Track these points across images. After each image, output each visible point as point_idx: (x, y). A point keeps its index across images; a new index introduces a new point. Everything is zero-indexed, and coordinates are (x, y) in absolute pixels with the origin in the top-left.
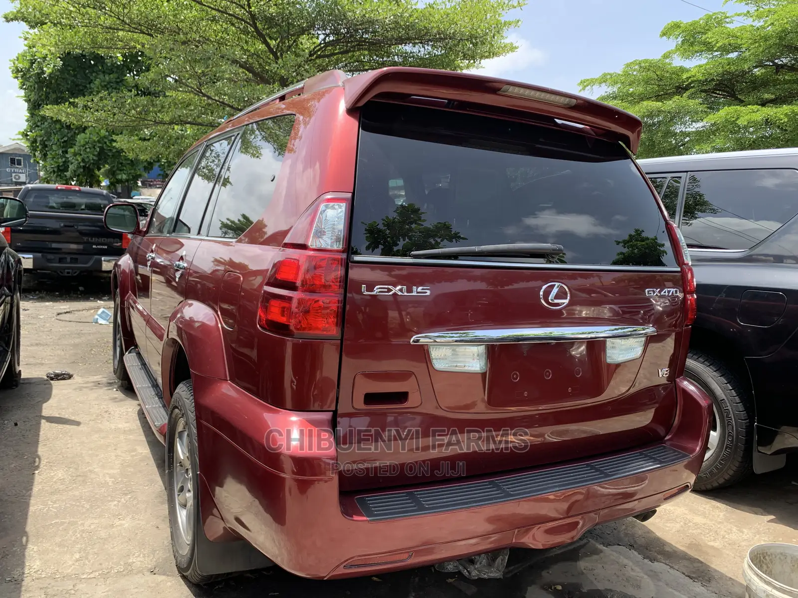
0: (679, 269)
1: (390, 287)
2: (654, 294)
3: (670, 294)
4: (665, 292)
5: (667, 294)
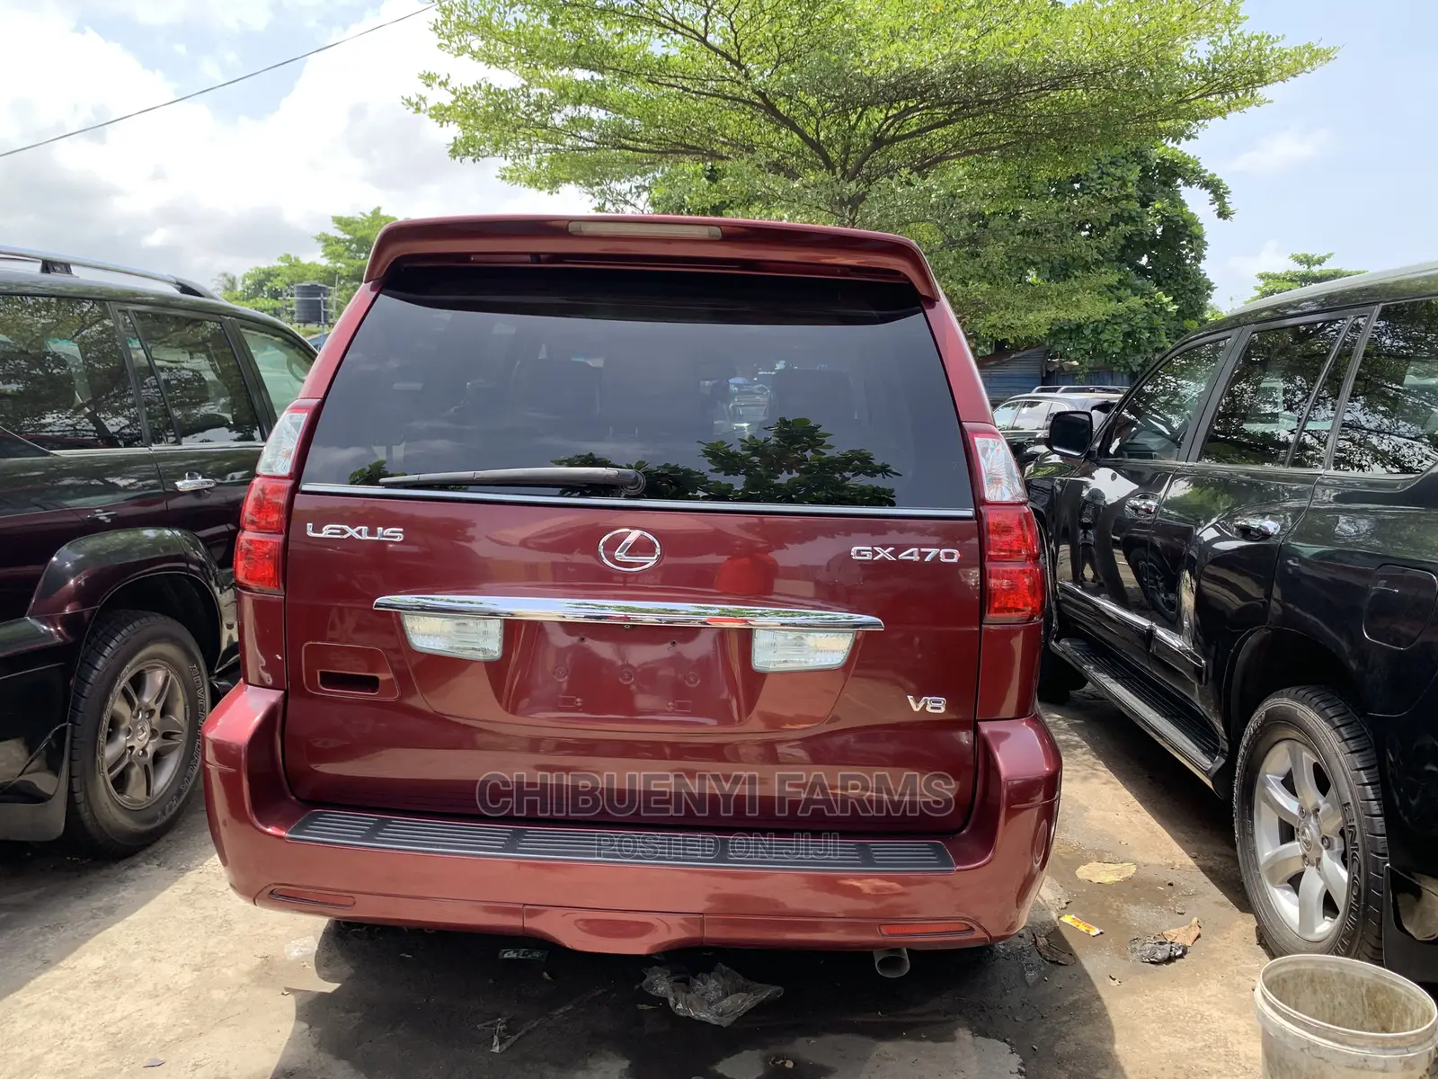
0: (970, 513)
1: (344, 527)
2: (873, 556)
3: (927, 559)
4: (911, 554)
5: (916, 558)
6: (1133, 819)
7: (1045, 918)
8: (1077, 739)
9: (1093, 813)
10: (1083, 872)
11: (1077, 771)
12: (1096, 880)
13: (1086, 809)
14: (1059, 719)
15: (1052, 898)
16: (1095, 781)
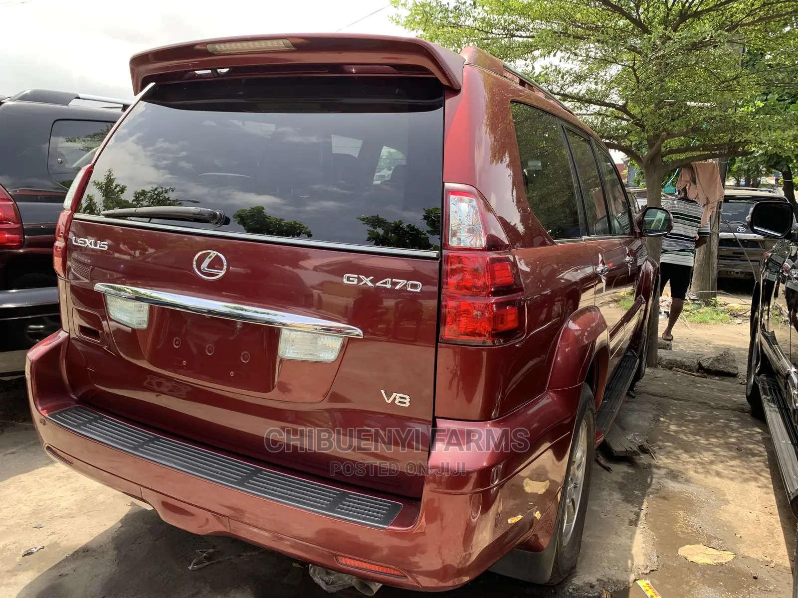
2: (359, 282)
3: (397, 287)
4: (385, 283)
5: (389, 286)
6: (762, 519)
7: (621, 577)
8: (762, 449)
9: (731, 507)
10: (685, 551)
11: (743, 473)
12: (690, 559)
13: (727, 502)
14: (759, 433)
15: (642, 563)
16: (753, 484)
